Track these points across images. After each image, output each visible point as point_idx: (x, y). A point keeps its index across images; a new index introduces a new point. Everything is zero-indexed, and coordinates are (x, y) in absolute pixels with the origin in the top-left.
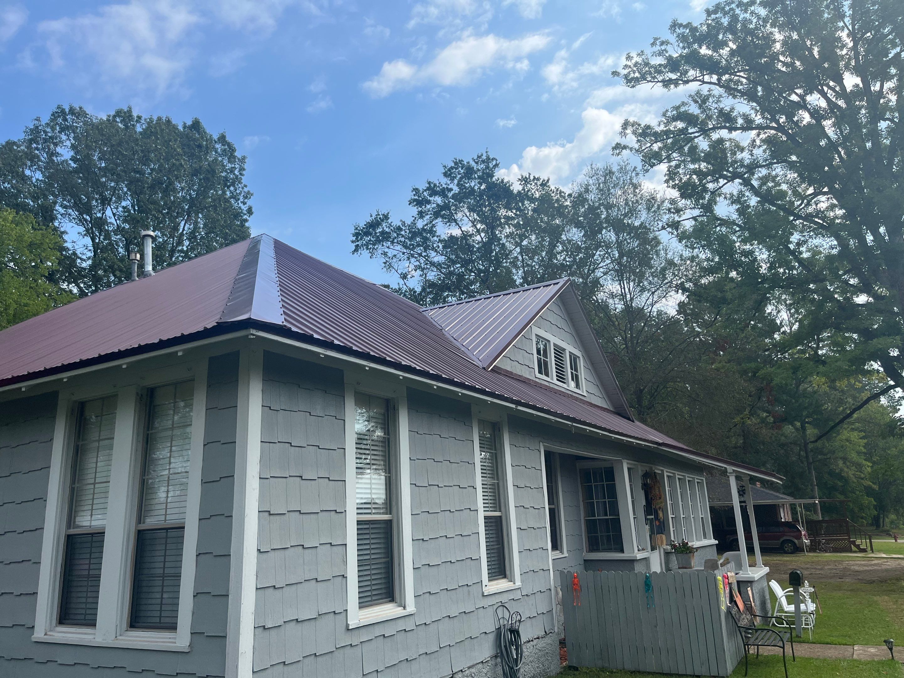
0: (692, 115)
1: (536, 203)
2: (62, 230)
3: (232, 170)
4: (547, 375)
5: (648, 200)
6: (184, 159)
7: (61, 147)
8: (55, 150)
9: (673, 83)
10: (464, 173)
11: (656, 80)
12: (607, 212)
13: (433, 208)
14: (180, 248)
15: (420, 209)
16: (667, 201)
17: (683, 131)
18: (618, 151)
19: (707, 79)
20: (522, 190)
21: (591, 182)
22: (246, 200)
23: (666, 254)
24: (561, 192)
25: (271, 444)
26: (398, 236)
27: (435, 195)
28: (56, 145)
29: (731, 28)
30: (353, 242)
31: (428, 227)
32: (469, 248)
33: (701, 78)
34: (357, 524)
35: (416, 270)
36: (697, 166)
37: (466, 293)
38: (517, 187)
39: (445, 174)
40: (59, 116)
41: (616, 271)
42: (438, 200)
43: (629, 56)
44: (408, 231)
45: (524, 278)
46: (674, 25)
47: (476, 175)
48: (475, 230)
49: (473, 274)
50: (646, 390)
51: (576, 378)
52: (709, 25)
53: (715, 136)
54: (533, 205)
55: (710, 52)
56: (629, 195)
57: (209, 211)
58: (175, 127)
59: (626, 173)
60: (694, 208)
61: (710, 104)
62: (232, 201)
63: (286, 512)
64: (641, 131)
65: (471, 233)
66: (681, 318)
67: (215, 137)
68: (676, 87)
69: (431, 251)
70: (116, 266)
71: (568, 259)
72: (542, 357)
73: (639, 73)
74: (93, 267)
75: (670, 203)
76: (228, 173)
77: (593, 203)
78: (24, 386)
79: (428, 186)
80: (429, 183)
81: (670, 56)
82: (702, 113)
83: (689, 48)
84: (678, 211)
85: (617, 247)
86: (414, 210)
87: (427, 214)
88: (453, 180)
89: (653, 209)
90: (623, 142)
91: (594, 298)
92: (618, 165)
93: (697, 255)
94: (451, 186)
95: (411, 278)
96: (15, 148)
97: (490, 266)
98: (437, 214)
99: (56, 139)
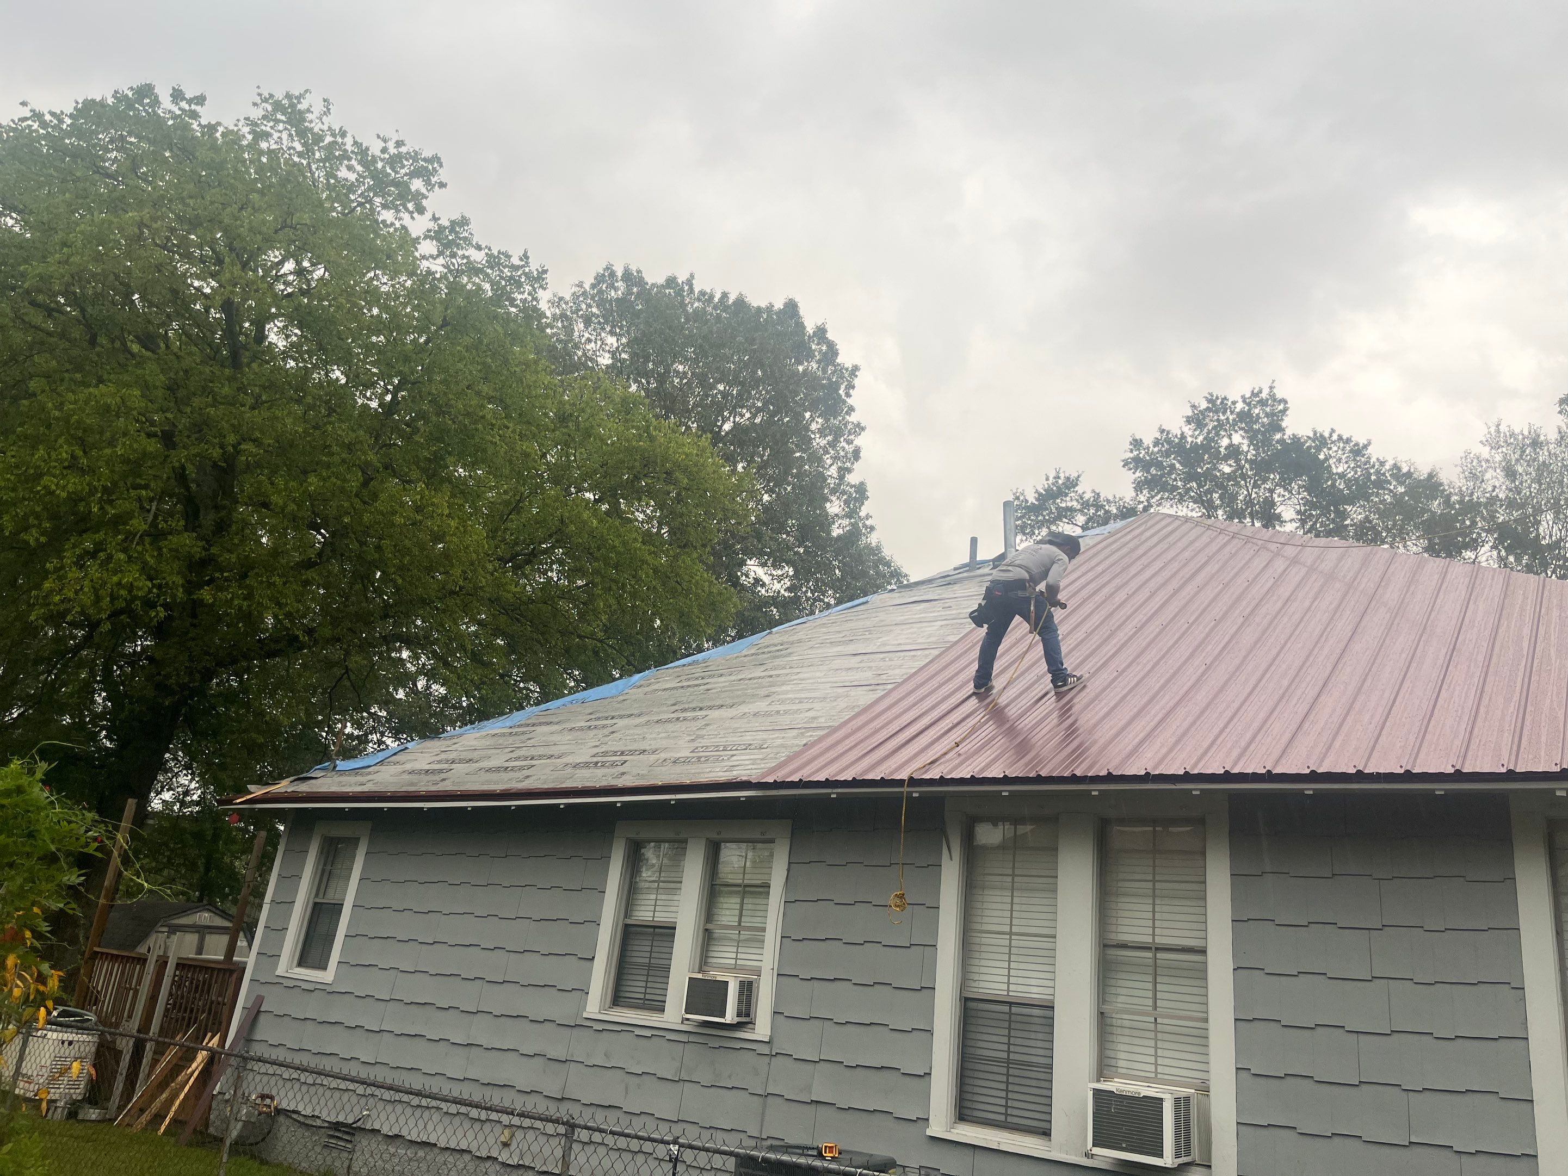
22: (853, 437)
67: (812, 330)
79: (1159, 436)
80: (1163, 432)
86: (1128, 477)
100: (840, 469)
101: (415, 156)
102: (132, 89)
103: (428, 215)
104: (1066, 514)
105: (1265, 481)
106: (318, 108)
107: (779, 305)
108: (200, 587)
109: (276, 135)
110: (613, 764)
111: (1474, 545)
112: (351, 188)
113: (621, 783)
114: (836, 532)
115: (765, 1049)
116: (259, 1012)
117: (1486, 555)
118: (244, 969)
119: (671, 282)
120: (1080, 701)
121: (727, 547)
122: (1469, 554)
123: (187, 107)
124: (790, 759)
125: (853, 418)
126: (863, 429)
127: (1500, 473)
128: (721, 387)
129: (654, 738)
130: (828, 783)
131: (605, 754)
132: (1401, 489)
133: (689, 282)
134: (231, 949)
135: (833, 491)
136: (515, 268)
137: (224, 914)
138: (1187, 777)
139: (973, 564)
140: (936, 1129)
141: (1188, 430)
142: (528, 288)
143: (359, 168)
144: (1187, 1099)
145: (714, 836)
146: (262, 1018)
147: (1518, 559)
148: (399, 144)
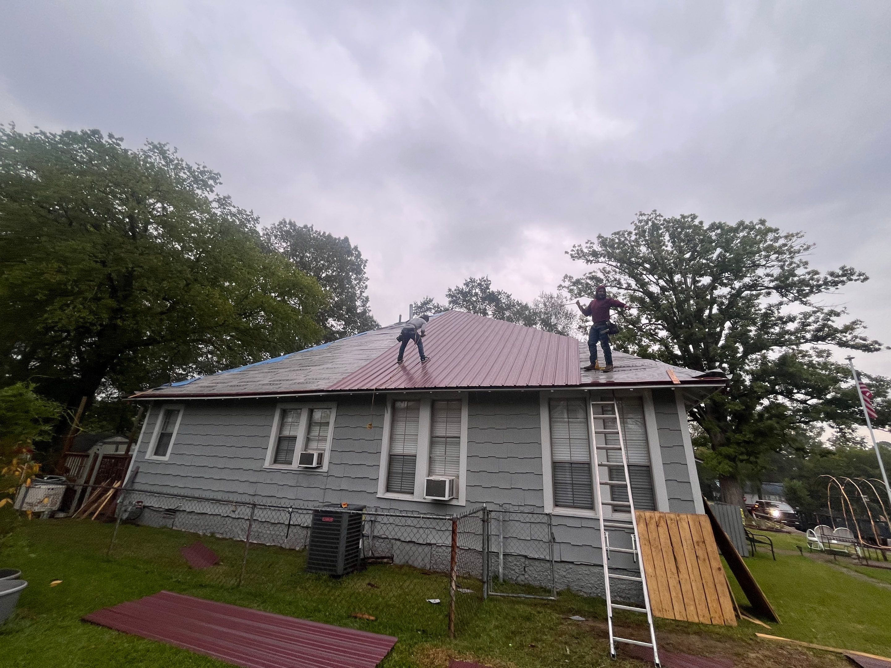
9: (591, 262)
11: (584, 259)
18: (559, 288)
19: (610, 263)
22: (365, 282)
33: (607, 262)
39: (465, 284)
43: (574, 246)
46: (598, 236)
61: (610, 275)
64: (572, 281)
67: (353, 247)
73: (578, 254)
80: (457, 287)
81: (593, 249)
82: (605, 278)
86: (447, 300)
92: (557, 295)
100: (361, 291)
101: (210, 172)
102: (90, 130)
103: (215, 193)
104: (429, 309)
105: (484, 303)
106: (172, 150)
107: (342, 238)
108: (117, 319)
109: (154, 157)
110: (277, 384)
111: (536, 324)
112: (184, 180)
113: (279, 391)
114: (359, 311)
115: (326, 474)
116: (137, 472)
117: (538, 327)
118: (132, 458)
119: (305, 227)
120: (429, 365)
121: (322, 314)
122: (534, 326)
123: (115, 141)
124: (338, 382)
125: (365, 276)
126: (368, 279)
127: (543, 305)
128: (322, 262)
129: (292, 376)
130: (349, 390)
131: (274, 381)
132: (519, 308)
133: (312, 227)
134: (128, 450)
135: (358, 298)
136: (247, 215)
137: (127, 437)
138: (457, 387)
139: (400, 323)
140: (379, 495)
141: (464, 287)
142: (252, 223)
143: (188, 173)
144: (453, 480)
145: (311, 407)
146: (139, 474)
147: (546, 328)
148: (204, 167)
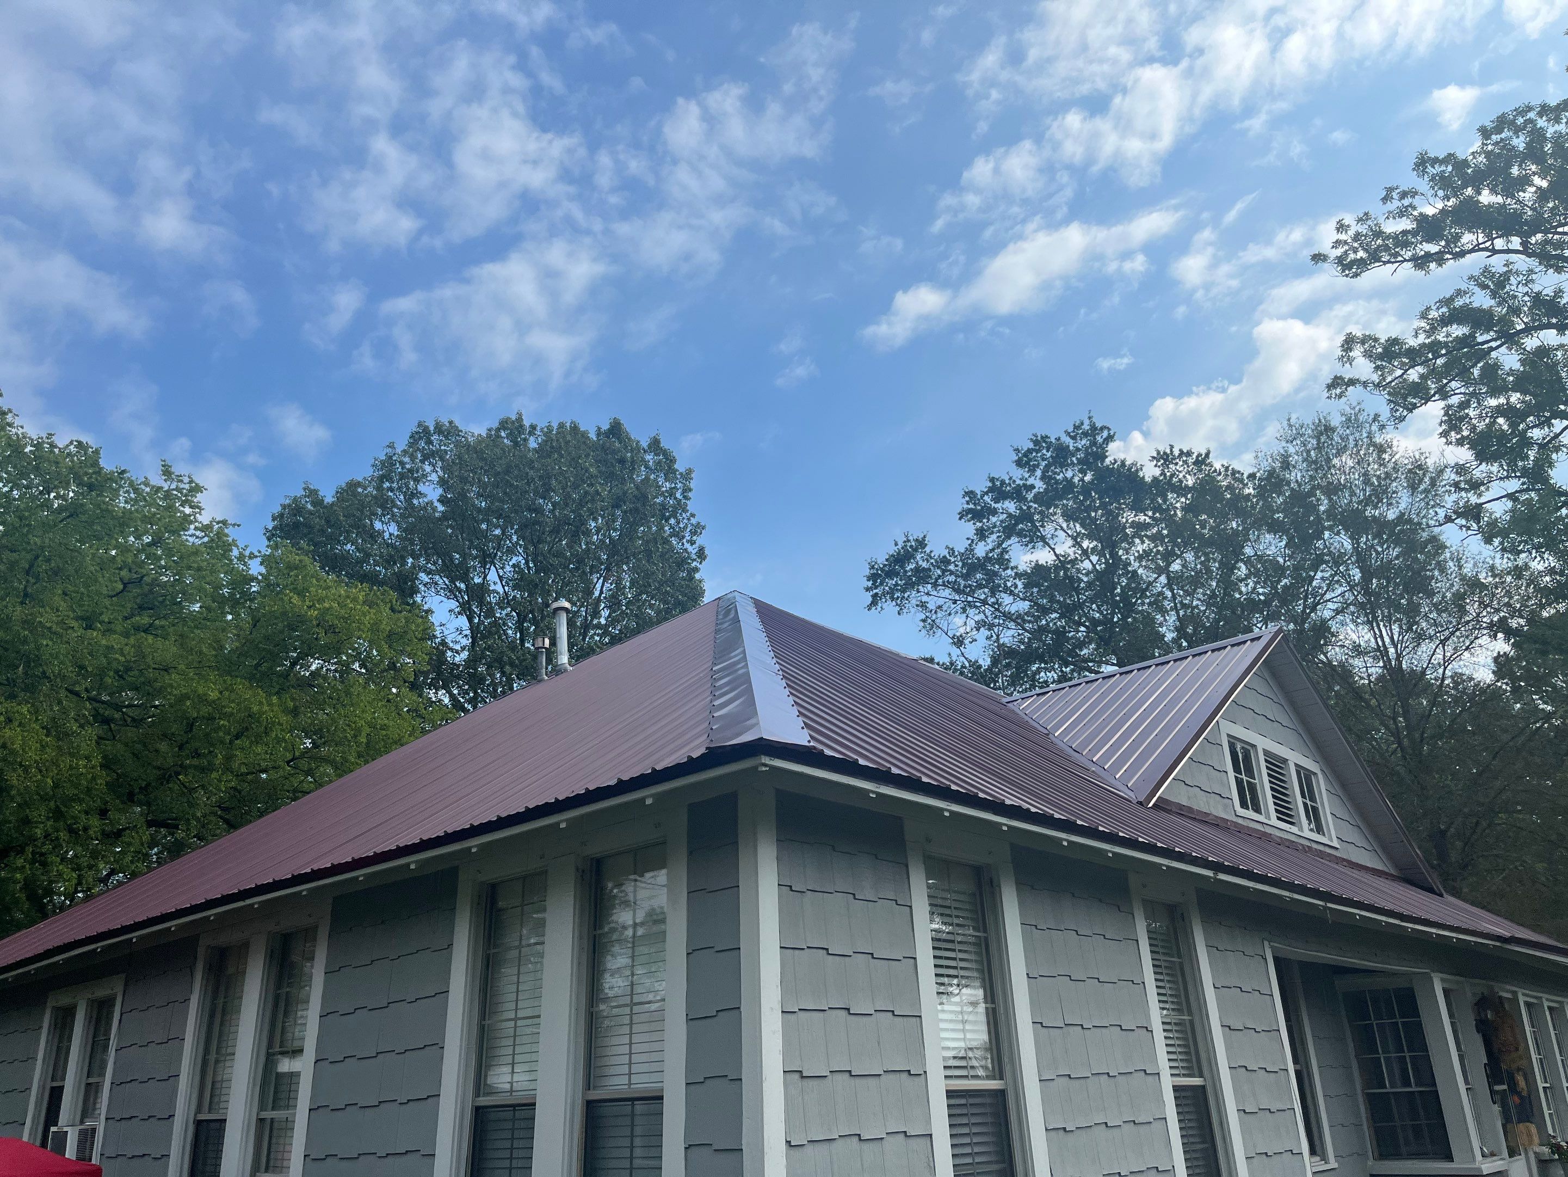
0: (1480, 310)
1: (1189, 496)
2: (426, 607)
3: (671, 493)
4: (1257, 810)
5: (1410, 471)
6: (600, 483)
7: (424, 483)
8: (416, 489)
9: (1435, 260)
10: (1051, 456)
11: (1400, 259)
12: (1330, 500)
13: (1002, 521)
14: (595, 622)
15: (979, 524)
16: (1448, 470)
17: (1463, 341)
18: (1338, 391)
19: (1499, 243)
20: (1161, 475)
21: (1292, 450)
22: (695, 538)
23: (1460, 567)
24: (1234, 472)
25: (797, 952)
26: (943, 573)
27: (1005, 498)
28: (417, 480)
29: (1534, 153)
30: (868, 589)
31: (995, 555)
32: (1070, 584)
33: (1488, 244)
34: (948, 1097)
35: (978, 630)
36: (1502, 400)
37: (1072, 663)
38: (1150, 472)
39: (1019, 463)
40: (421, 438)
41: (1362, 606)
42: (1010, 506)
43: (1342, 226)
44: (960, 564)
45: (1180, 630)
46: (1422, 163)
47: (1074, 459)
48: (1080, 552)
49: (1082, 629)
50: (1452, 830)
51: (1314, 814)
52: (1488, 154)
53: (1531, 343)
54: (1183, 500)
55: (1499, 199)
56: (1369, 465)
57: (639, 560)
58: (584, 435)
59: (1360, 427)
60: (1507, 477)
61: (1513, 288)
62: (674, 541)
63: (828, 1074)
64: (1380, 350)
65: (1072, 557)
66: (1504, 685)
67: (644, 444)
68: (1440, 265)
69: (1003, 595)
70: (505, 659)
71: (1261, 591)
72: (1244, 776)
73: (1364, 249)
74: (472, 662)
75: (1457, 473)
76: (665, 497)
77: (1300, 485)
78: (412, 861)
79: (990, 485)
80: (992, 480)
81: (1421, 214)
82: (1499, 304)
83: (1456, 196)
84: (1475, 486)
85: (1357, 561)
86: (970, 528)
87: (992, 533)
88: (1034, 471)
89: (1422, 487)
90: (1347, 373)
91: (1322, 657)
92: (1342, 415)
93: (1526, 564)
94: (1031, 481)
95: (971, 642)
96: (360, 490)
97: (1113, 613)
98: (1009, 531)
99: (417, 472)
107: (602, 426)
125: (693, 519)
126: (706, 527)
141: (1016, 474)
145: (91, 996)
